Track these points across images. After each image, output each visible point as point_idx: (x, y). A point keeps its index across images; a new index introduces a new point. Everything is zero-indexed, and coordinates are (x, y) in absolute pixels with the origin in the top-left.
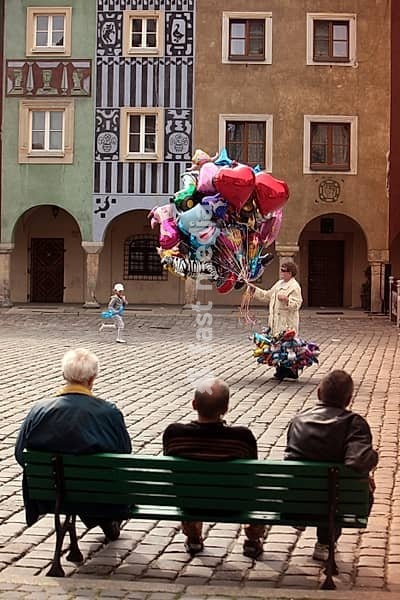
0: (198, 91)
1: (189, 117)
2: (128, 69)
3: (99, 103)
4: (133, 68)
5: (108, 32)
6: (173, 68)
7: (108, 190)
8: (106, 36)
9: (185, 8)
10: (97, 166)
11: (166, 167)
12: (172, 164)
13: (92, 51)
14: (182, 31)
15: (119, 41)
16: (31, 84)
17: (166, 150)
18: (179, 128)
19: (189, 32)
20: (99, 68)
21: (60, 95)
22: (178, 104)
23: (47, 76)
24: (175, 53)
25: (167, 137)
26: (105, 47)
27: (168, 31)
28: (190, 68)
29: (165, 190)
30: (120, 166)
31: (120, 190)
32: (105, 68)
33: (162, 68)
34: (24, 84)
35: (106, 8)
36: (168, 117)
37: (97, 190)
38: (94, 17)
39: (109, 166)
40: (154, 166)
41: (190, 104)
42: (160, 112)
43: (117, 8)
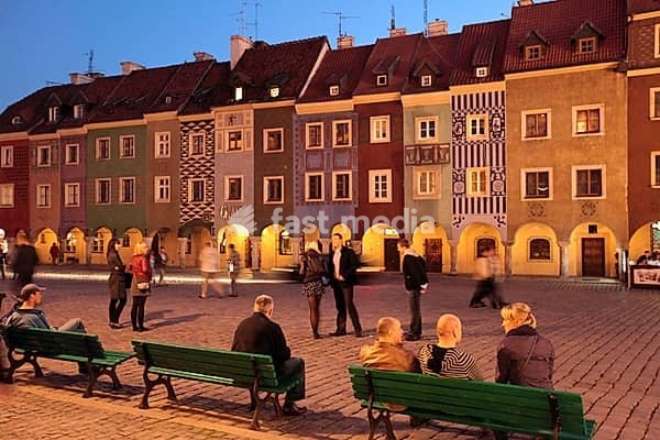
0: (509, 158)
1: (504, 171)
2: (469, 147)
3: (454, 167)
4: (472, 147)
5: (458, 127)
6: (494, 145)
7: (460, 212)
8: (457, 130)
9: (500, 111)
10: (454, 200)
11: (491, 199)
12: (495, 198)
13: (451, 139)
14: (499, 124)
15: (464, 133)
16: (418, 158)
17: (492, 190)
18: (498, 177)
19: (503, 124)
20: (454, 148)
21: (434, 163)
22: (497, 164)
23: (426, 153)
24: (495, 136)
25: (492, 183)
26: (457, 136)
27: (491, 125)
28: (504, 145)
29: (492, 212)
30: (466, 200)
31: (466, 212)
32: (457, 148)
33: (488, 145)
34: (415, 159)
35: (456, 115)
36: (492, 172)
37: (454, 212)
38: (450, 120)
39: (460, 200)
40: (485, 199)
41: (504, 164)
42: (488, 169)
43: (463, 115)
